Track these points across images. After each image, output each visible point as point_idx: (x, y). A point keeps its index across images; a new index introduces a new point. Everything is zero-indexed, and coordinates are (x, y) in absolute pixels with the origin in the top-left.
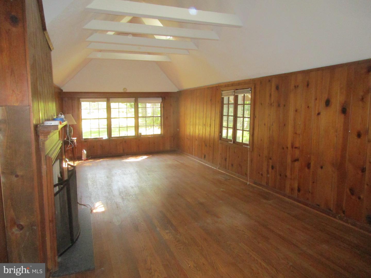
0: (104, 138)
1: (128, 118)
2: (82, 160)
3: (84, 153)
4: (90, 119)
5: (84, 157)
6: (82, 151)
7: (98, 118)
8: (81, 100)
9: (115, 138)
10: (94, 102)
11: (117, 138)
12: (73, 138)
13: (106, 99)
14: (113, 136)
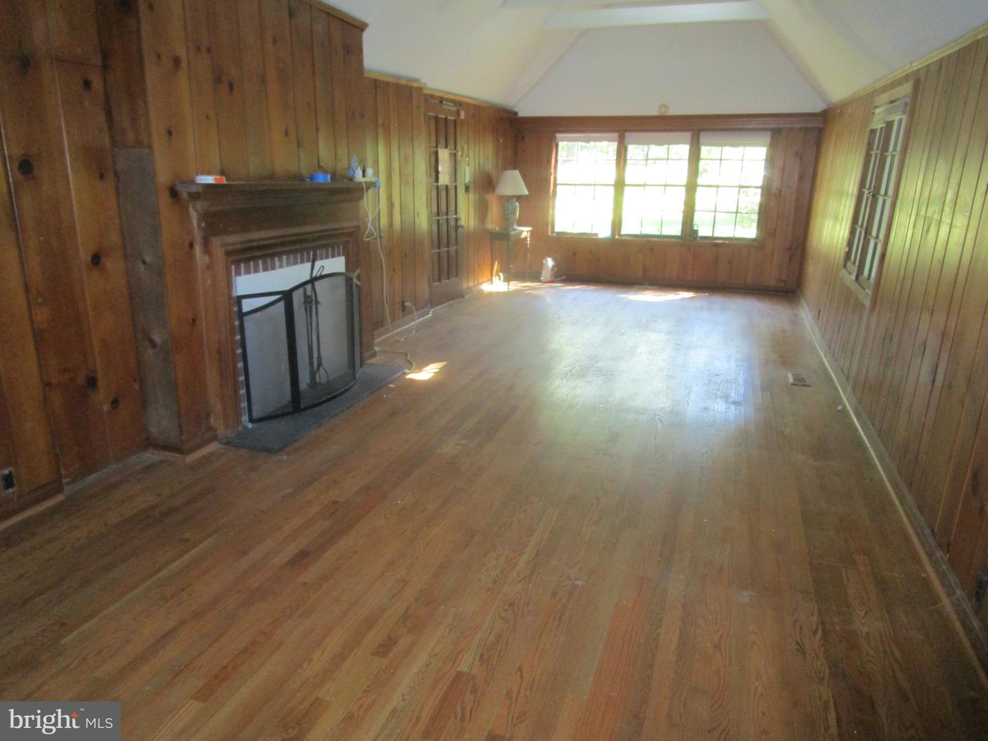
0: (601, 236)
1: (667, 188)
2: (540, 281)
3: (548, 266)
4: (575, 185)
5: (546, 274)
6: (544, 261)
7: (593, 183)
8: (558, 135)
9: (630, 238)
10: (588, 141)
11: (632, 238)
12: (520, 228)
13: (616, 135)
14: (623, 232)
